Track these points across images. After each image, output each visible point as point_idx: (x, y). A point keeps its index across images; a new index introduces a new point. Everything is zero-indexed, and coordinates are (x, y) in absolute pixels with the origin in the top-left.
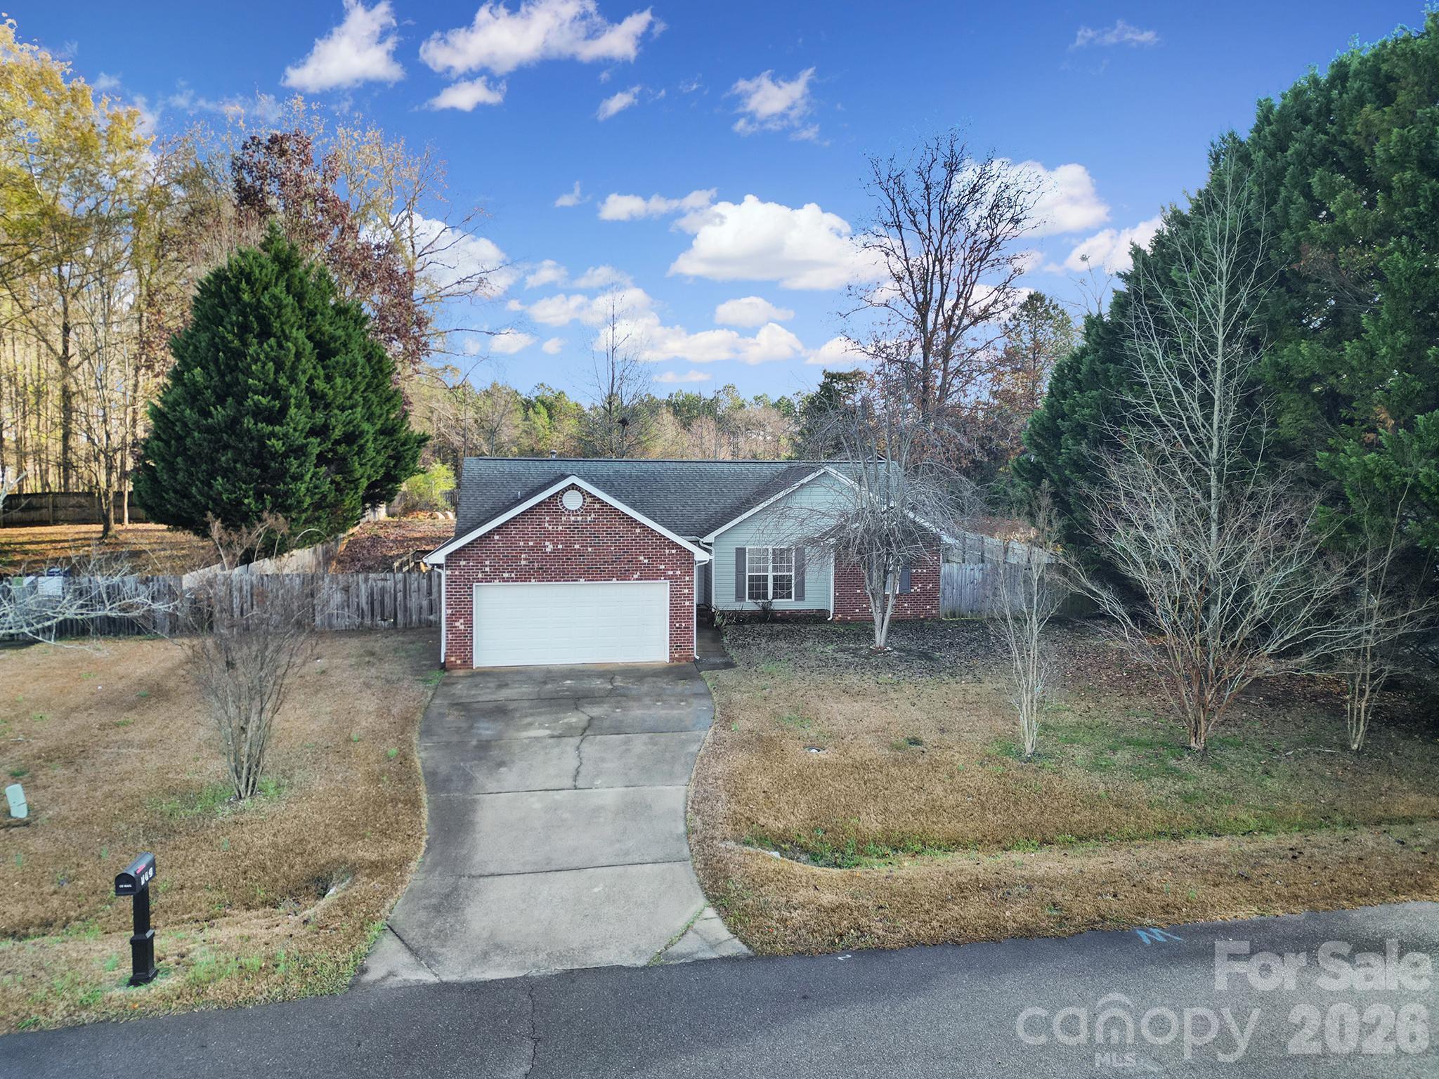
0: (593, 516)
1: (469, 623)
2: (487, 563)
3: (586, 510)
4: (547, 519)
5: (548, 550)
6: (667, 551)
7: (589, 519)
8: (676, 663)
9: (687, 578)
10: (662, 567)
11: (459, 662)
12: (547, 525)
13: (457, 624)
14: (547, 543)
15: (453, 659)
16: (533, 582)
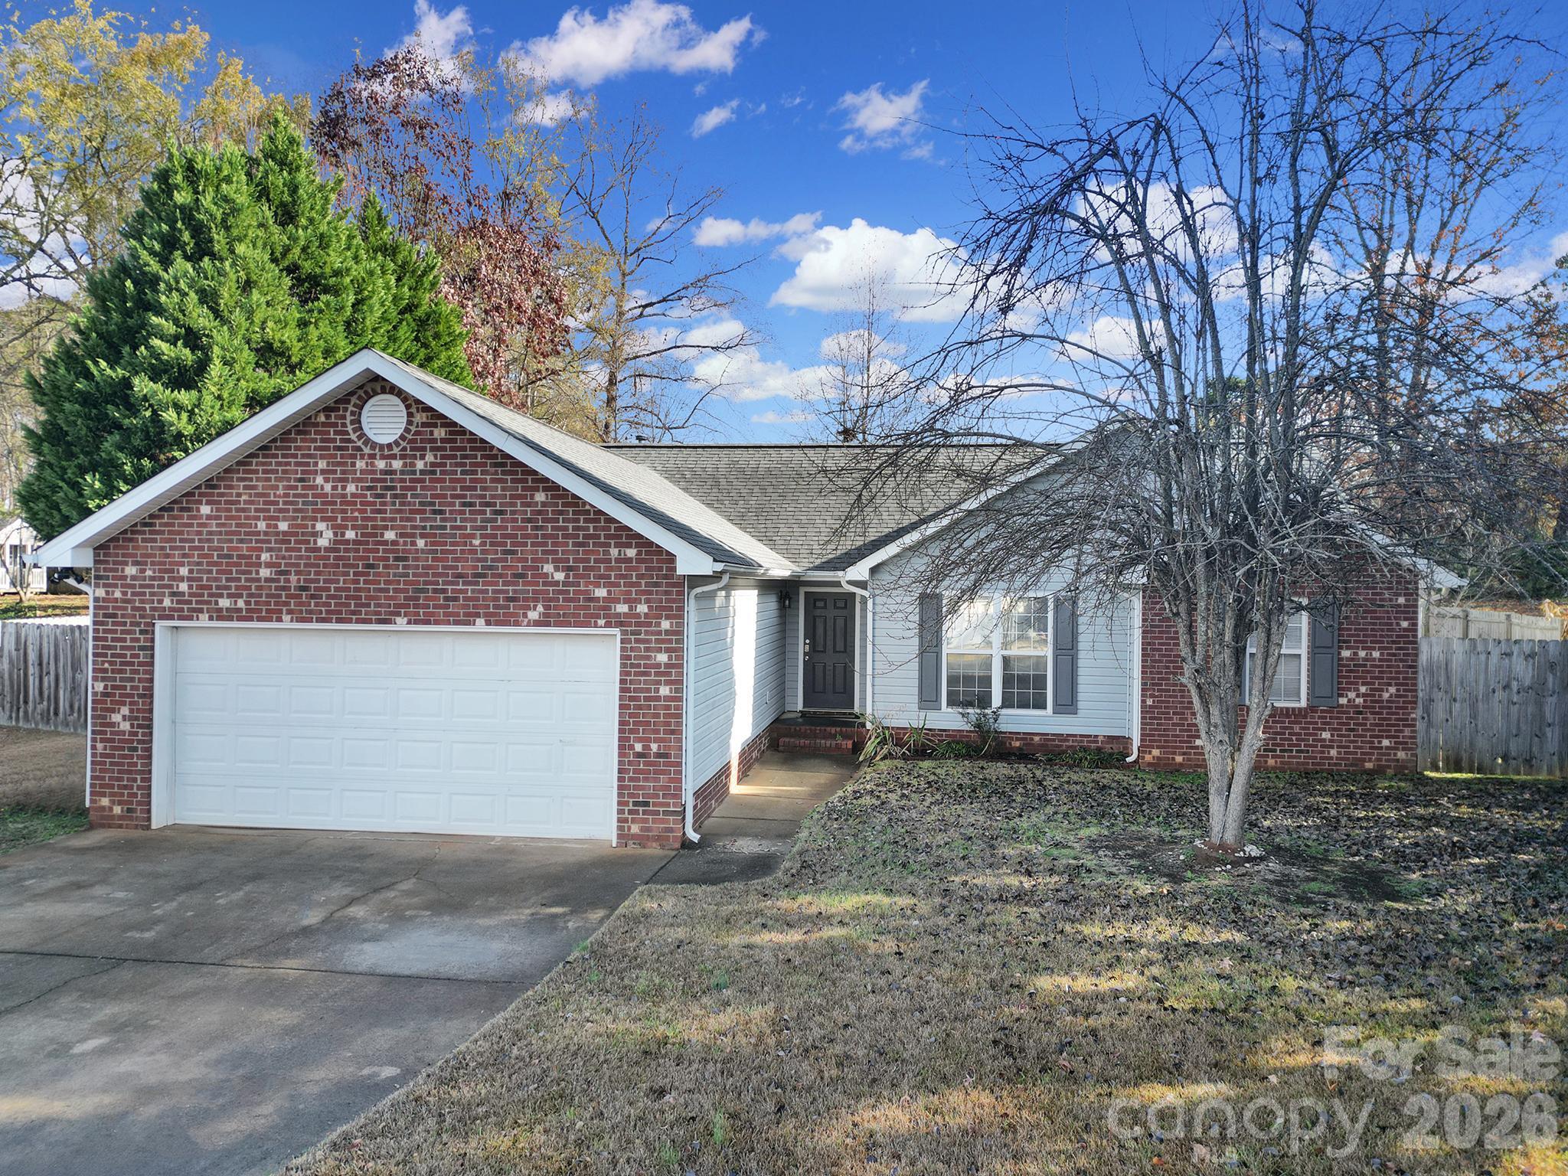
0: (430, 457)
1: (144, 721)
2: (184, 571)
3: (412, 443)
4: (322, 464)
5: (323, 542)
6: (614, 552)
7: (420, 465)
8: (632, 849)
9: (665, 625)
10: (601, 593)
11: (117, 810)
12: (319, 480)
13: (116, 718)
14: (320, 526)
15: (105, 802)
16: (287, 623)
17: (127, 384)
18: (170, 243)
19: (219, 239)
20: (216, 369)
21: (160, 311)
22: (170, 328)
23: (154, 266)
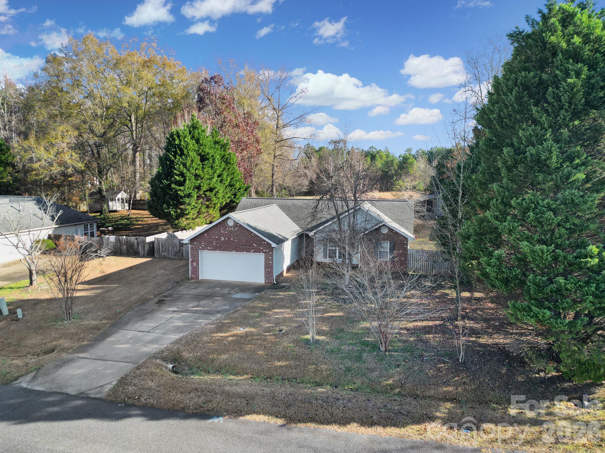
0: (237, 228)
1: (198, 264)
2: (203, 243)
5: (222, 240)
12: (222, 231)
13: (194, 264)
15: (193, 276)
16: (218, 251)
17: (170, 185)
18: (176, 153)
19: (185, 152)
20: (187, 181)
21: (175, 169)
22: (178, 172)
23: (173, 158)
